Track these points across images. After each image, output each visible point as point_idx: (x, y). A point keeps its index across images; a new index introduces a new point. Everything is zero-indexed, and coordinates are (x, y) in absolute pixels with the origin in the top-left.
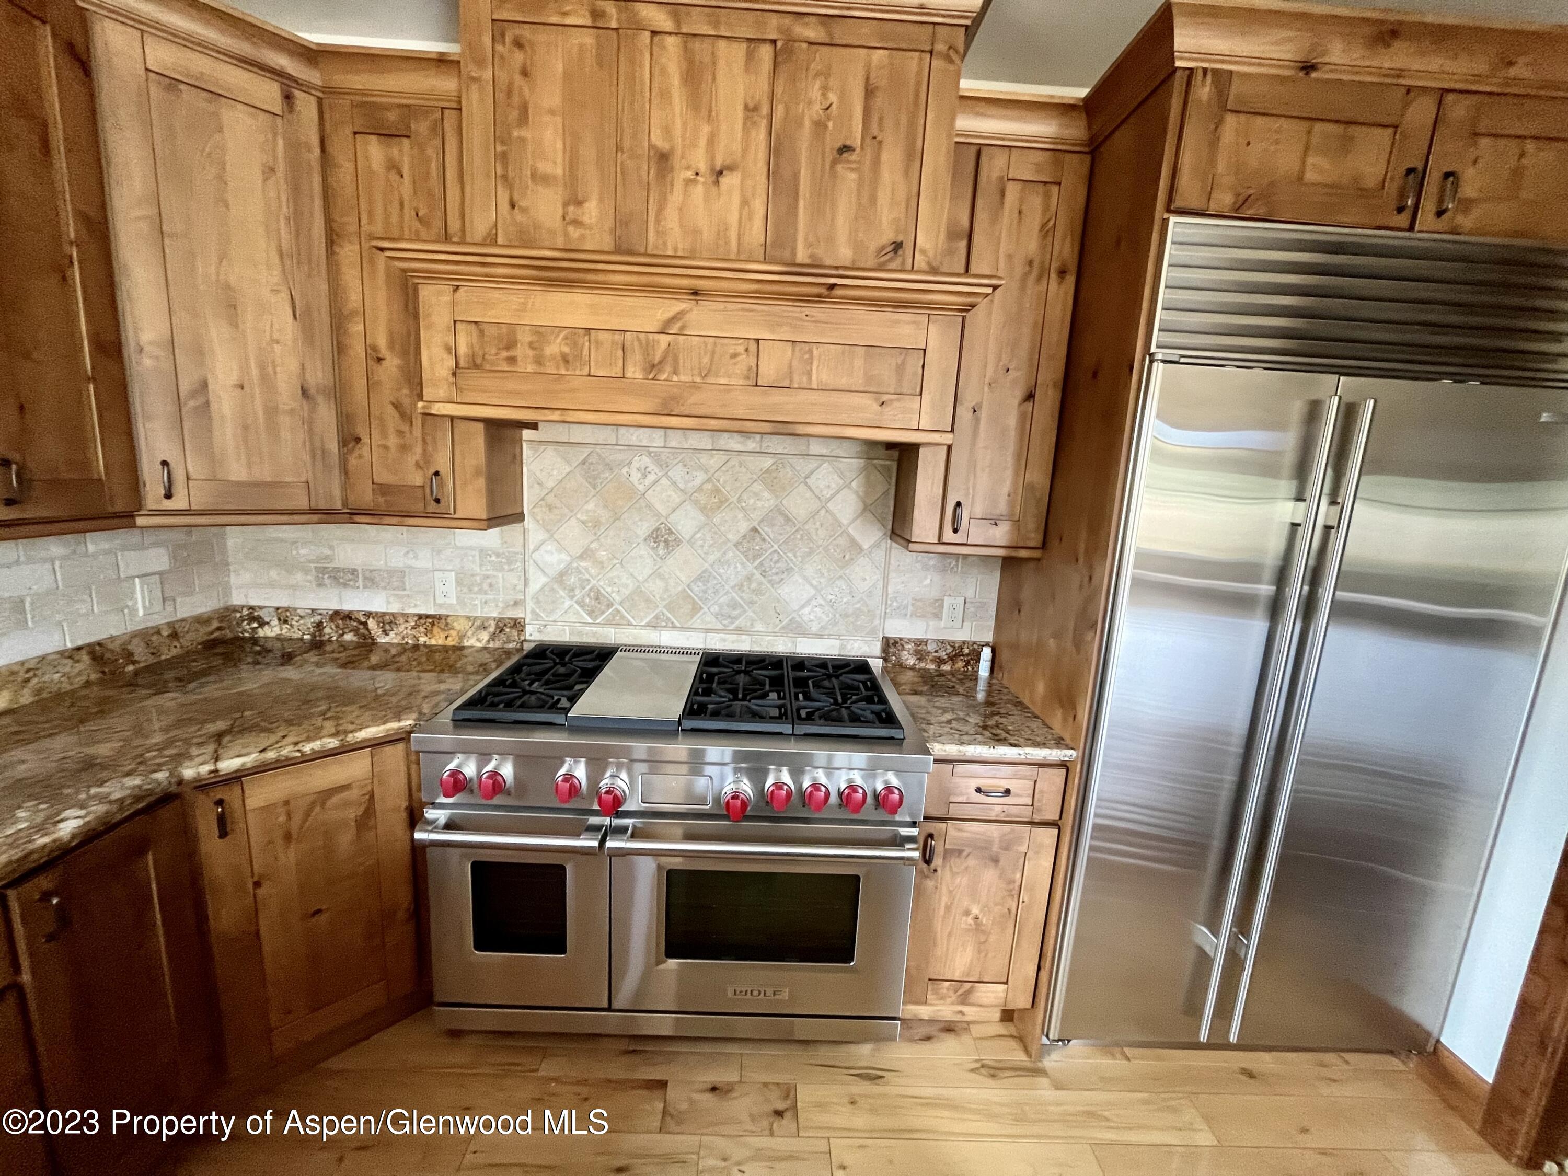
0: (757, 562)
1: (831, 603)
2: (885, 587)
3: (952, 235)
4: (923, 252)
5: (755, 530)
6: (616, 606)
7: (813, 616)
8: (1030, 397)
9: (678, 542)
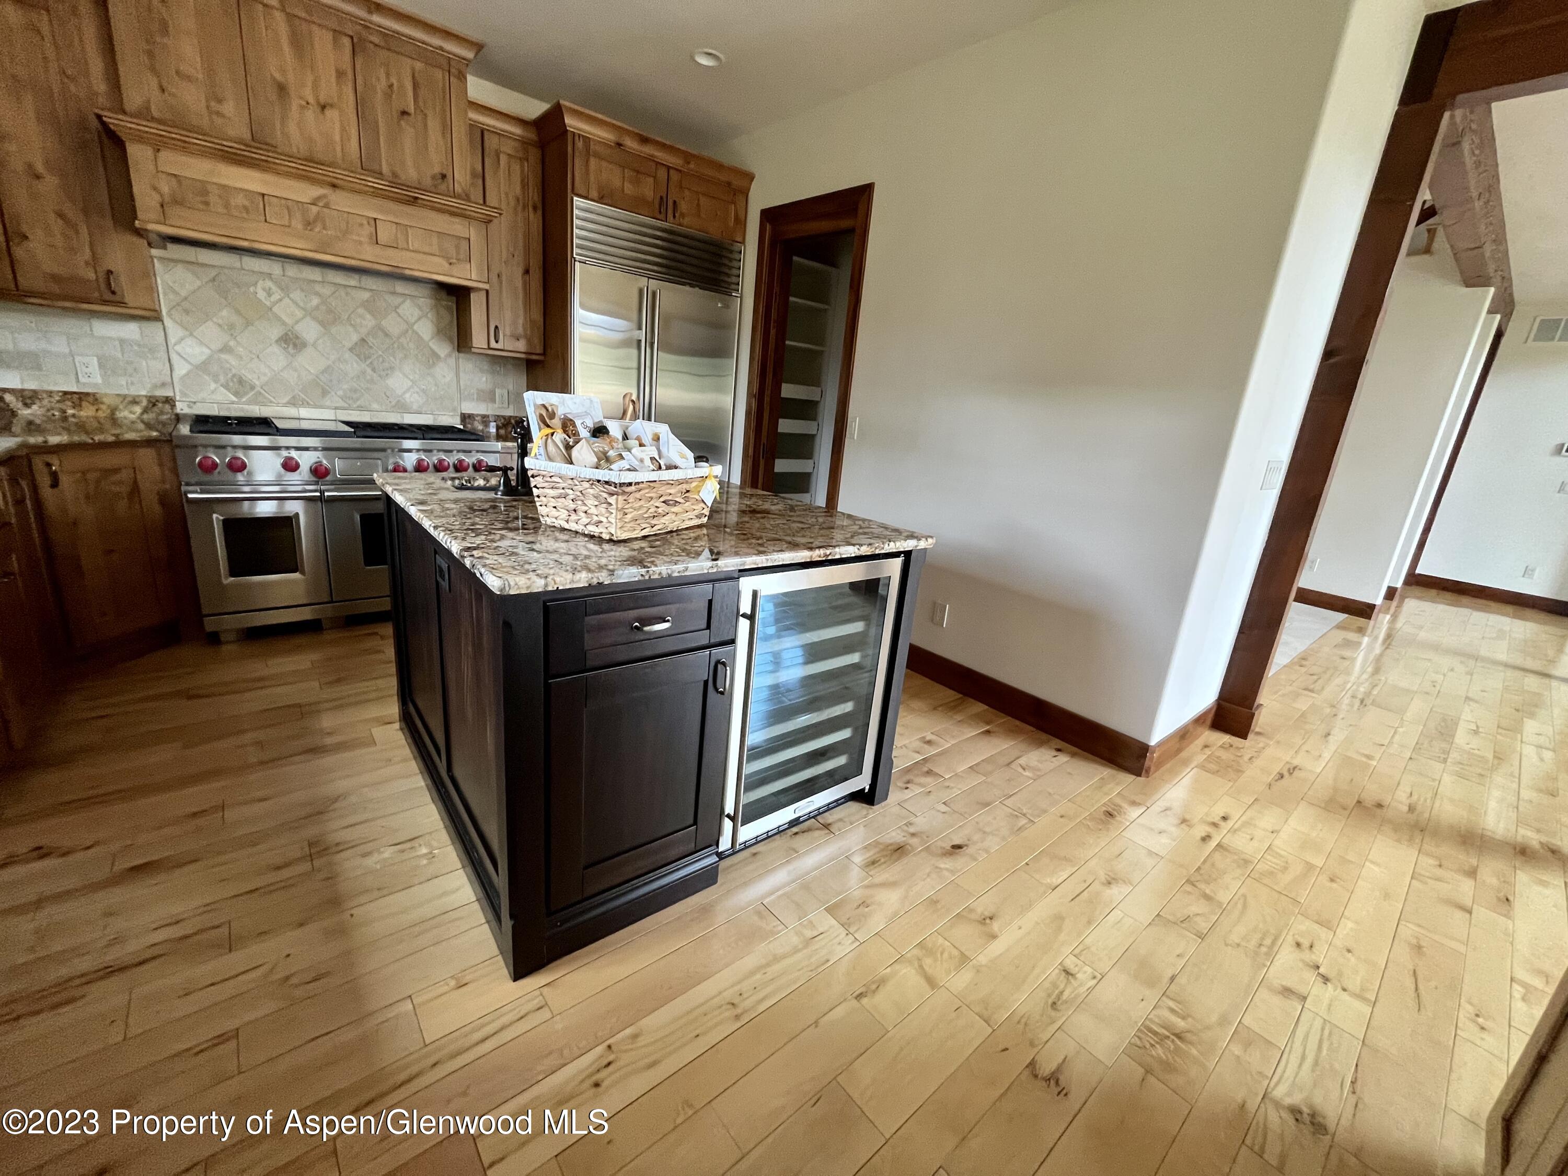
0: (368, 362)
1: (424, 391)
2: (458, 382)
3: (474, 175)
4: (459, 183)
5: (363, 340)
6: (258, 389)
7: (413, 399)
8: (527, 272)
9: (304, 345)
